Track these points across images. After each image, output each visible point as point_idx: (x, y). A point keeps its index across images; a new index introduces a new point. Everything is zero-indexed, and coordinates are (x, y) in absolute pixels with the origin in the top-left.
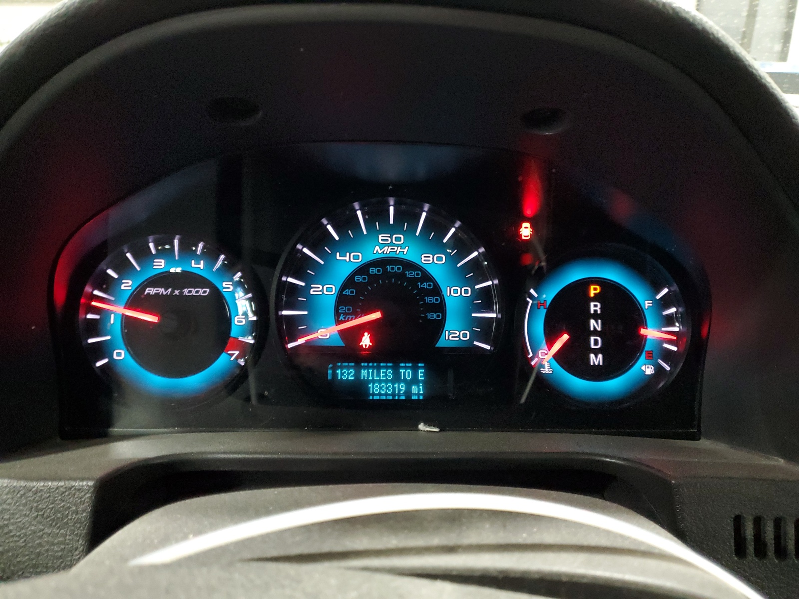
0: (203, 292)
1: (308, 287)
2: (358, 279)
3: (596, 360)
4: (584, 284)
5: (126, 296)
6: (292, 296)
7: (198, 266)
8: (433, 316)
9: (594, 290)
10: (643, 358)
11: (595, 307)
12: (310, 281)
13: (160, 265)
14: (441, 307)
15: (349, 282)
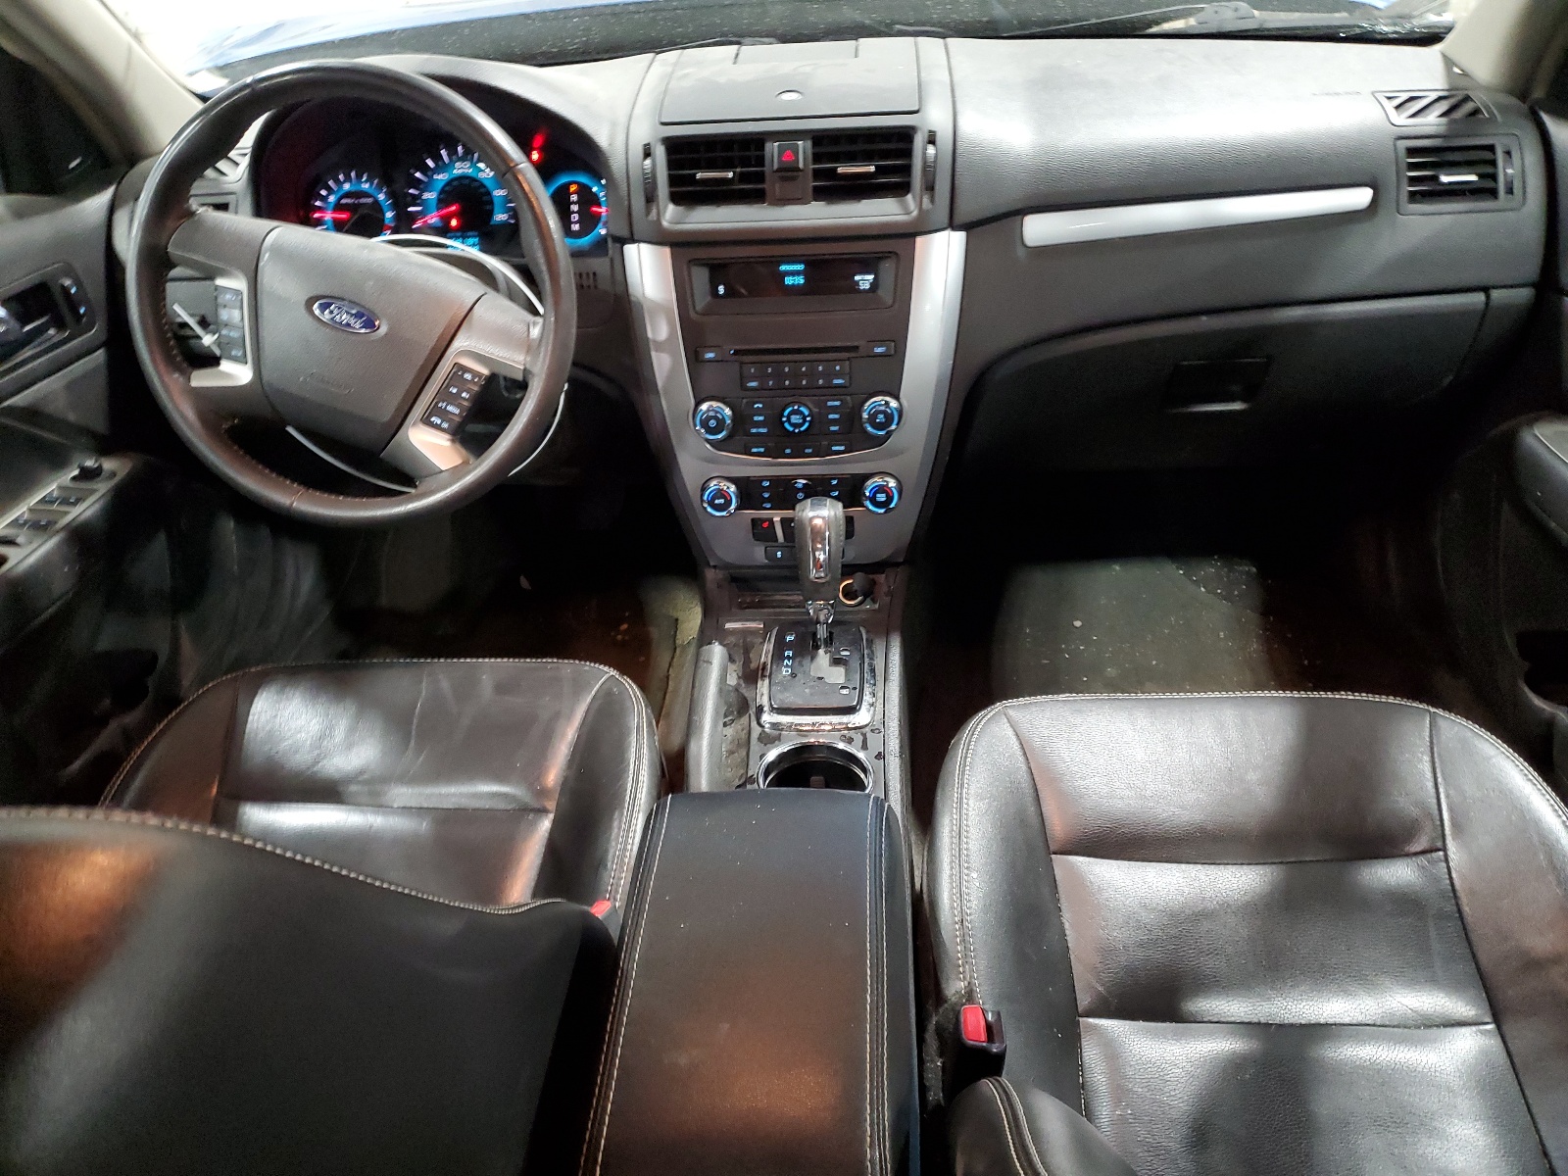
0: (369, 200)
1: (421, 195)
2: (447, 188)
3: (576, 227)
4: (567, 186)
5: (332, 205)
6: (415, 200)
7: (366, 186)
8: (488, 207)
9: (573, 188)
10: (600, 225)
11: (574, 198)
12: (422, 191)
13: (347, 187)
14: (491, 202)
15: (442, 191)
